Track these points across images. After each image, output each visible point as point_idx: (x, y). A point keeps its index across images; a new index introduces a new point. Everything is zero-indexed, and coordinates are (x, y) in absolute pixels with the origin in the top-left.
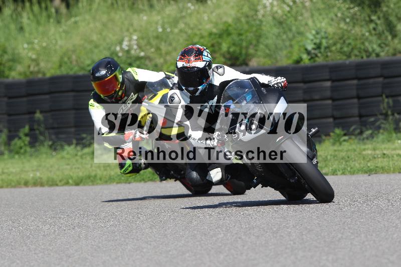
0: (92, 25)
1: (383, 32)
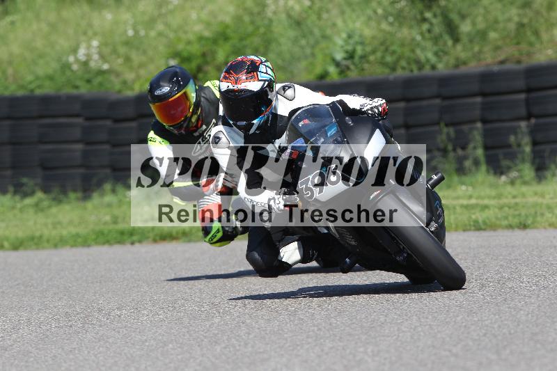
0: (35, 27)
1: (441, 36)
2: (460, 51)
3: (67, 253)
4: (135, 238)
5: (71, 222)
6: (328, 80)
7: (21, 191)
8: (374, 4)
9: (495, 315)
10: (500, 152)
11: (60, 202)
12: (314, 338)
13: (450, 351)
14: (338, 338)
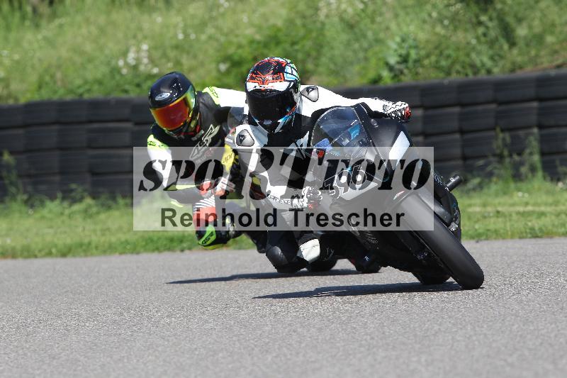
0: (84, 30)
1: (497, 39)
2: (515, 55)
3: (116, 260)
4: (185, 245)
5: (120, 229)
6: (381, 85)
7: (69, 196)
8: (428, 7)
9: (551, 324)
10: (557, 159)
11: (109, 208)
12: (367, 347)
13: (505, 360)
14: (391, 347)
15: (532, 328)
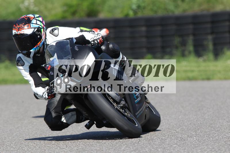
15: (187, 117)
